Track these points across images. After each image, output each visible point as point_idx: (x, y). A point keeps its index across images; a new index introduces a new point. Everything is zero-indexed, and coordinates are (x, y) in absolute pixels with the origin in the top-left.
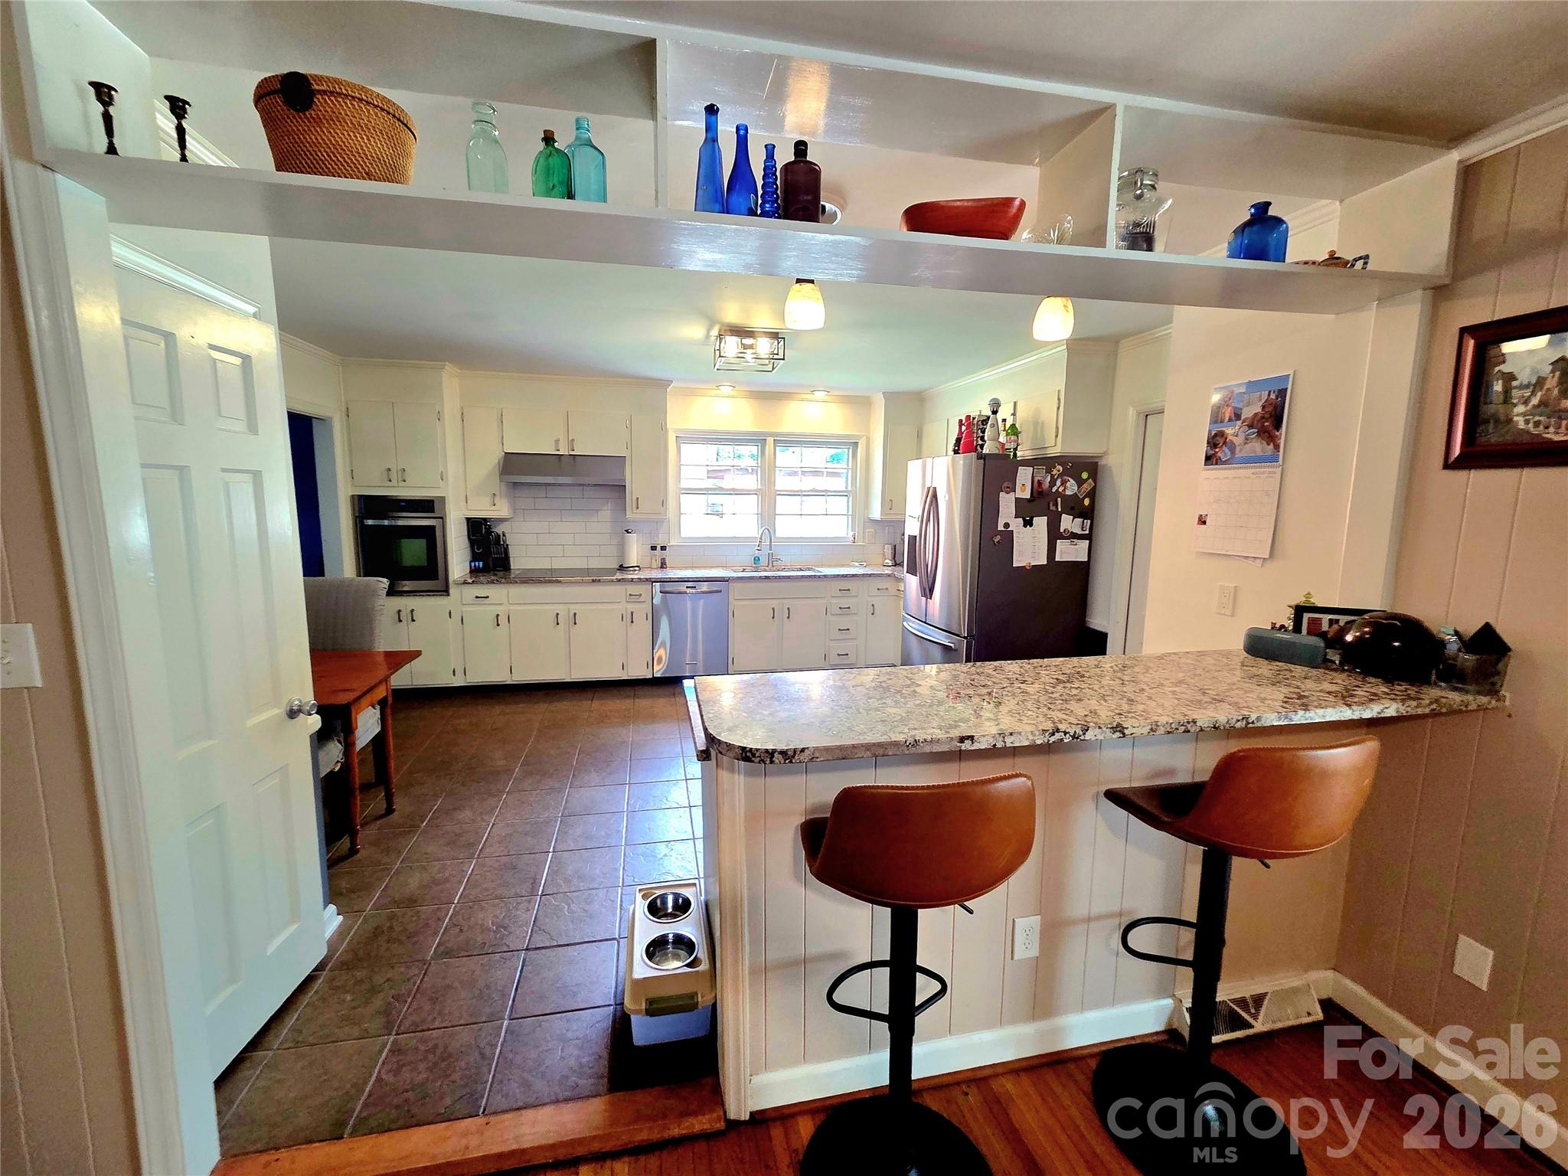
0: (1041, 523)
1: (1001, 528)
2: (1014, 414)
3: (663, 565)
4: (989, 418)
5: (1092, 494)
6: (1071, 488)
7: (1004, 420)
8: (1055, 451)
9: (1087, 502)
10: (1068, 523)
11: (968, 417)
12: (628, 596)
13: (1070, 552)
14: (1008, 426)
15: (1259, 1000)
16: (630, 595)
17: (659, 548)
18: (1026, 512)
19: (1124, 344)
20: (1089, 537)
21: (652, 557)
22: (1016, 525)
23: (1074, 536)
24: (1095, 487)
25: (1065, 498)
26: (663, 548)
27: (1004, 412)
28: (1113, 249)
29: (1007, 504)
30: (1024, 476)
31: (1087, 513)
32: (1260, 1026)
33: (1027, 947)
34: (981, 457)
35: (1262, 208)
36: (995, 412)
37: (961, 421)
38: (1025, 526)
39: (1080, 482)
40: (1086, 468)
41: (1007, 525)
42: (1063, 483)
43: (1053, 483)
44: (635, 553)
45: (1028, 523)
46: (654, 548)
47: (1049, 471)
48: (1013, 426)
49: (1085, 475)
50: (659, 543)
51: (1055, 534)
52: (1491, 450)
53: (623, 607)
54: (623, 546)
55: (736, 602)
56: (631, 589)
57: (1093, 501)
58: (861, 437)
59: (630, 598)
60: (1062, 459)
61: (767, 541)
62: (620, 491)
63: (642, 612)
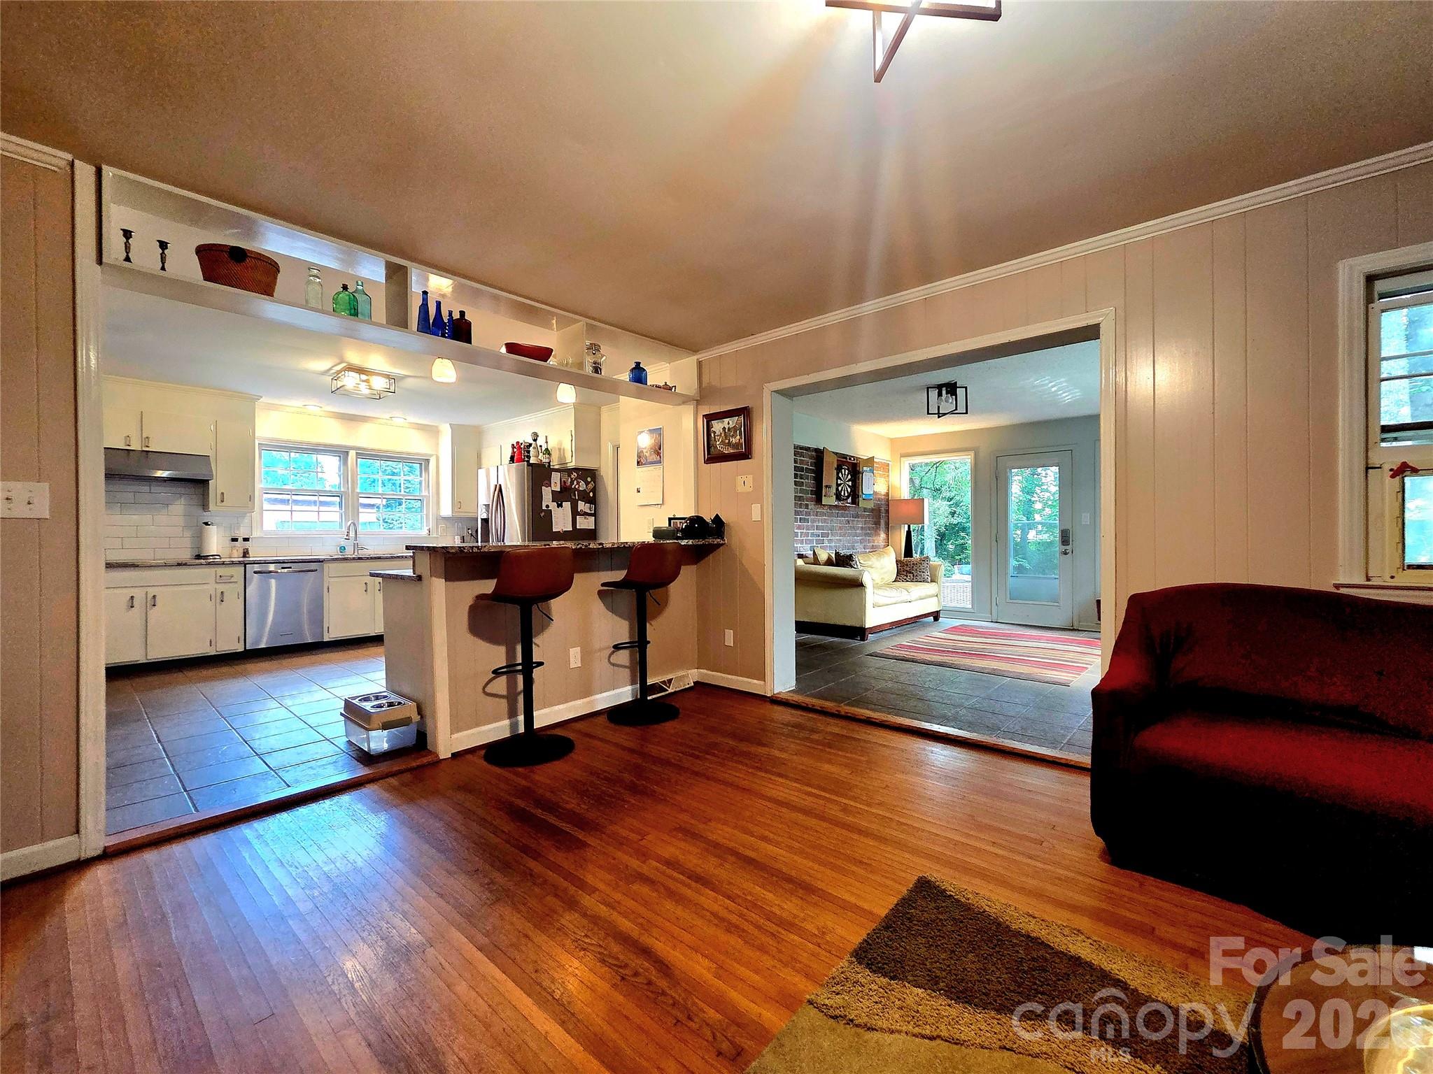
0: (567, 505)
1: (544, 508)
2: (547, 442)
3: (246, 553)
4: (531, 445)
5: (594, 490)
6: (582, 486)
7: (541, 446)
8: (572, 465)
9: (591, 494)
10: (582, 506)
11: (518, 443)
12: (218, 577)
13: (585, 523)
14: (543, 449)
15: (670, 681)
16: (220, 576)
17: (240, 539)
18: (559, 498)
19: (603, 409)
20: (594, 515)
21: (232, 547)
22: (553, 506)
23: (586, 514)
24: (595, 487)
25: (579, 491)
26: (246, 540)
27: (541, 441)
29: (547, 493)
30: (556, 477)
31: (592, 501)
32: (670, 690)
33: (576, 662)
34: (529, 464)
35: (638, 364)
36: (535, 440)
37: (513, 445)
38: (558, 507)
39: (587, 483)
40: (590, 474)
41: (547, 506)
42: (578, 483)
43: (572, 482)
44: (215, 543)
45: (560, 505)
46: (234, 540)
47: (569, 476)
48: (547, 449)
49: (589, 479)
50: (241, 534)
51: (575, 513)
52: (713, 457)
53: (212, 588)
54: (199, 538)
55: (332, 580)
56: (221, 571)
57: (594, 495)
58: (431, 455)
59: (220, 579)
60: (576, 470)
61: (352, 534)
62: (201, 485)
63: (233, 592)
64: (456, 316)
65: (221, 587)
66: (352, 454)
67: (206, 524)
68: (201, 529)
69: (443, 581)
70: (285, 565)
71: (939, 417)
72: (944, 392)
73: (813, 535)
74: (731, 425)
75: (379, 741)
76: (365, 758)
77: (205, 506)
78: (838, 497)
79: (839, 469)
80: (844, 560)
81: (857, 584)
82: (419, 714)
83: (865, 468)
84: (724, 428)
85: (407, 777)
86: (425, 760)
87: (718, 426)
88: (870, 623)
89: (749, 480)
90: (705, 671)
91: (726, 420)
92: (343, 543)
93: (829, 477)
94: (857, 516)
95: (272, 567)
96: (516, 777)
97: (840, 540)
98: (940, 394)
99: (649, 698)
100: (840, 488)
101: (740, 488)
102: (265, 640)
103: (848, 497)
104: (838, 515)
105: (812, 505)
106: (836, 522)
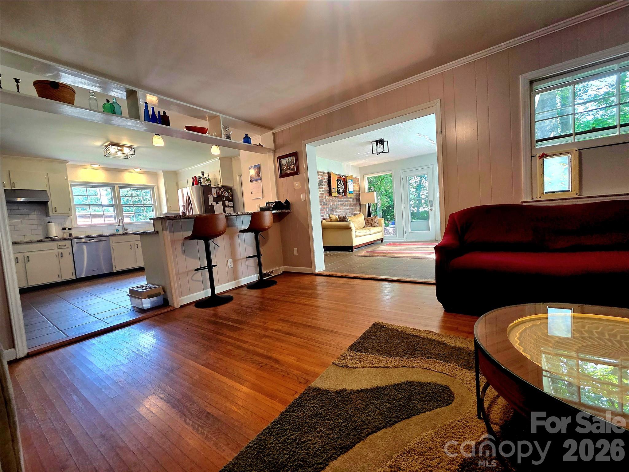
0: (220, 203)
1: (210, 204)
2: (208, 176)
3: (70, 235)
4: (201, 177)
5: (232, 196)
6: (227, 194)
7: (206, 178)
8: (221, 185)
9: (231, 198)
10: (227, 203)
11: (195, 177)
12: (59, 246)
13: (229, 211)
14: (207, 179)
15: (272, 272)
16: (60, 246)
17: (67, 229)
18: (216, 200)
19: (233, 159)
20: (233, 207)
21: (64, 233)
22: (214, 204)
23: (229, 207)
24: (232, 194)
25: (225, 196)
26: (70, 229)
27: (206, 176)
28: (224, 138)
29: (211, 198)
30: (214, 191)
31: (232, 201)
32: (273, 275)
33: (231, 265)
34: (201, 185)
35: (247, 135)
36: (203, 175)
37: (193, 178)
38: (216, 204)
39: (229, 193)
40: (229, 189)
41: (212, 204)
42: (224, 193)
43: (222, 193)
44: (55, 231)
45: (217, 203)
46: (64, 229)
47: (220, 190)
48: (209, 179)
49: (229, 191)
50: (67, 226)
51: (224, 206)
52: (283, 175)
53: (56, 251)
54: (46, 230)
55: (114, 244)
56: (60, 243)
57: (232, 198)
58: (155, 186)
59: (60, 247)
60: (223, 187)
61: (121, 224)
62: (44, 204)
63: (67, 252)
64: (162, 114)
65: (61, 251)
66: (117, 186)
67: (49, 222)
68: (47, 225)
69: (168, 232)
70: (90, 239)
71: (377, 155)
72: (379, 144)
73: (329, 210)
74: (290, 161)
75: (147, 303)
76: (141, 311)
77: (47, 214)
78: (338, 193)
79: (338, 181)
80: (343, 219)
81: (348, 228)
82: (164, 291)
83: (349, 180)
84: (287, 162)
85: (162, 316)
86: (169, 309)
87: (284, 161)
88: (354, 244)
89: (299, 183)
90: (286, 267)
91: (287, 158)
92: (117, 227)
93: (334, 185)
94: (347, 201)
95: (83, 240)
96: (209, 311)
97: (341, 211)
98: (377, 145)
99: (264, 279)
100: (339, 189)
101: (296, 188)
102: (84, 273)
103: (343, 193)
104: (339, 201)
105: (328, 197)
106: (338, 204)
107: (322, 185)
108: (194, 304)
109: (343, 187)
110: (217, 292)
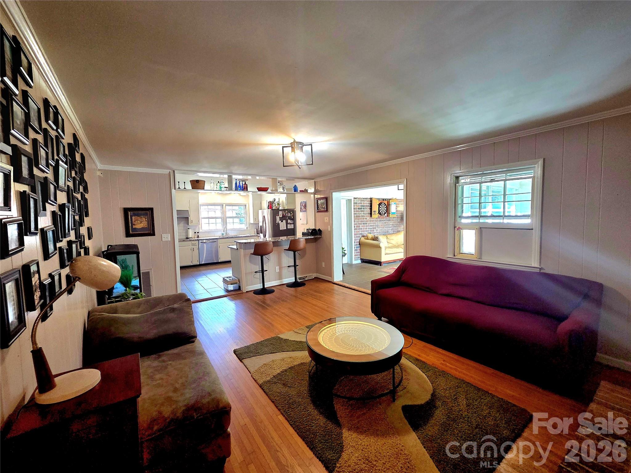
0: (284, 221)
1: (277, 223)
2: (278, 201)
3: (198, 237)
4: (273, 202)
5: (293, 216)
6: (289, 215)
8: (286, 208)
9: (292, 217)
10: (289, 221)
11: (270, 201)
13: (290, 227)
15: (306, 277)
17: (197, 233)
18: (281, 219)
20: (294, 224)
21: (195, 235)
22: (280, 222)
23: (290, 224)
24: (293, 215)
25: (288, 216)
26: (198, 233)
29: (278, 218)
30: (280, 213)
31: (293, 219)
32: (306, 279)
33: (278, 270)
34: (273, 209)
35: (295, 185)
36: (275, 201)
38: (282, 222)
39: (291, 214)
41: (278, 222)
42: (288, 214)
43: (286, 214)
44: (191, 234)
46: (195, 233)
47: (285, 212)
48: (278, 203)
49: (291, 212)
50: (197, 231)
51: (287, 223)
52: (319, 211)
53: (191, 247)
54: (187, 233)
55: (220, 244)
56: (193, 242)
57: (293, 217)
58: (247, 204)
59: (193, 245)
60: (287, 210)
61: (225, 230)
62: (187, 219)
63: (196, 248)
65: (193, 247)
66: (224, 205)
67: (188, 229)
68: (187, 231)
69: (243, 250)
70: (208, 240)
73: (369, 228)
75: (231, 287)
76: (227, 291)
77: (188, 224)
78: (379, 213)
79: (380, 204)
80: (375, 239)
81: (379, 247)
82: (239, 281)
83: (392, 203)
84: (321, 203)
85: (236, 295)
86: (240, 292)
87: (319, 202)
88: (383, 260)
90: (317, 274)
91: (322, 200)
92: (223, 233)
93: (375, 208)
94: (389, 220)
95: (205, 241)
96: (260, 297)
97: (382, 230)
99: (298, 281)
100: (381, 211)
101: (326, 221)
102: (204, 261)
103: (385, 214)
104: (380, 221)
105: (368, 218)
106: (380, 224)
107: (363, 209)
108: (253, 292)
109: (386, 209)
110: (265, 287)
